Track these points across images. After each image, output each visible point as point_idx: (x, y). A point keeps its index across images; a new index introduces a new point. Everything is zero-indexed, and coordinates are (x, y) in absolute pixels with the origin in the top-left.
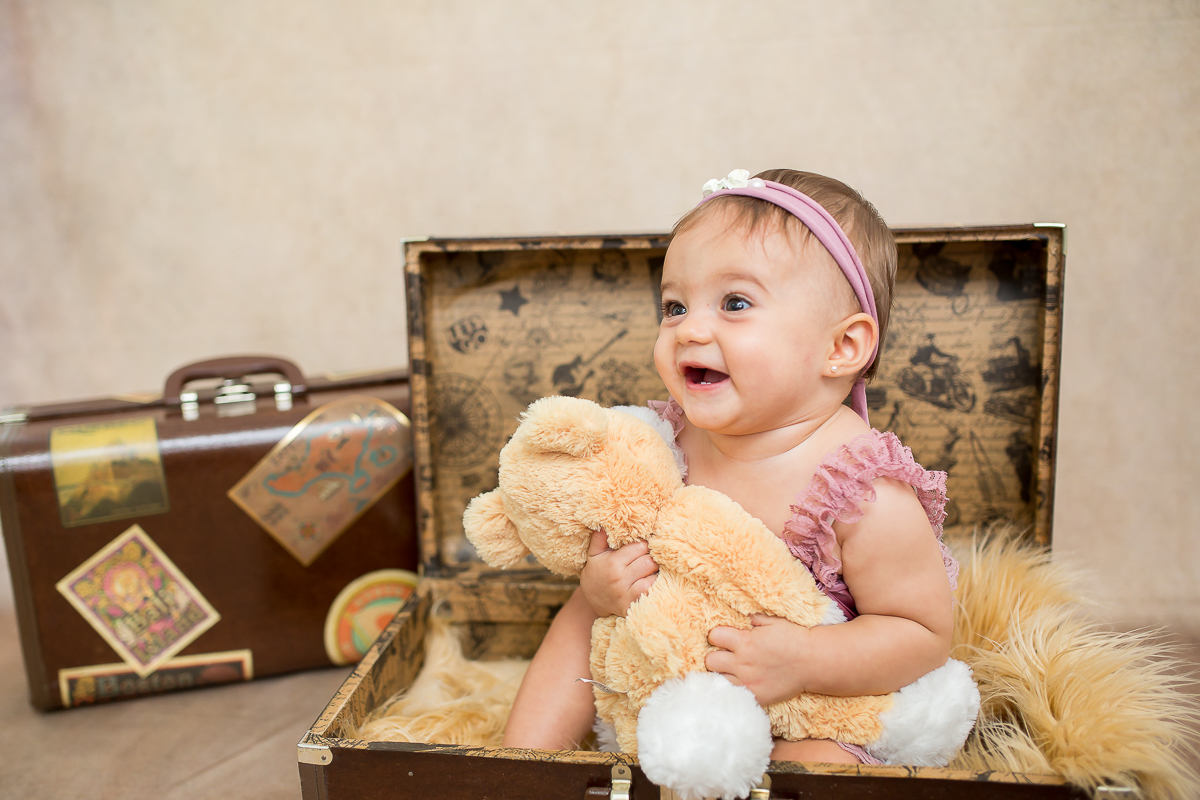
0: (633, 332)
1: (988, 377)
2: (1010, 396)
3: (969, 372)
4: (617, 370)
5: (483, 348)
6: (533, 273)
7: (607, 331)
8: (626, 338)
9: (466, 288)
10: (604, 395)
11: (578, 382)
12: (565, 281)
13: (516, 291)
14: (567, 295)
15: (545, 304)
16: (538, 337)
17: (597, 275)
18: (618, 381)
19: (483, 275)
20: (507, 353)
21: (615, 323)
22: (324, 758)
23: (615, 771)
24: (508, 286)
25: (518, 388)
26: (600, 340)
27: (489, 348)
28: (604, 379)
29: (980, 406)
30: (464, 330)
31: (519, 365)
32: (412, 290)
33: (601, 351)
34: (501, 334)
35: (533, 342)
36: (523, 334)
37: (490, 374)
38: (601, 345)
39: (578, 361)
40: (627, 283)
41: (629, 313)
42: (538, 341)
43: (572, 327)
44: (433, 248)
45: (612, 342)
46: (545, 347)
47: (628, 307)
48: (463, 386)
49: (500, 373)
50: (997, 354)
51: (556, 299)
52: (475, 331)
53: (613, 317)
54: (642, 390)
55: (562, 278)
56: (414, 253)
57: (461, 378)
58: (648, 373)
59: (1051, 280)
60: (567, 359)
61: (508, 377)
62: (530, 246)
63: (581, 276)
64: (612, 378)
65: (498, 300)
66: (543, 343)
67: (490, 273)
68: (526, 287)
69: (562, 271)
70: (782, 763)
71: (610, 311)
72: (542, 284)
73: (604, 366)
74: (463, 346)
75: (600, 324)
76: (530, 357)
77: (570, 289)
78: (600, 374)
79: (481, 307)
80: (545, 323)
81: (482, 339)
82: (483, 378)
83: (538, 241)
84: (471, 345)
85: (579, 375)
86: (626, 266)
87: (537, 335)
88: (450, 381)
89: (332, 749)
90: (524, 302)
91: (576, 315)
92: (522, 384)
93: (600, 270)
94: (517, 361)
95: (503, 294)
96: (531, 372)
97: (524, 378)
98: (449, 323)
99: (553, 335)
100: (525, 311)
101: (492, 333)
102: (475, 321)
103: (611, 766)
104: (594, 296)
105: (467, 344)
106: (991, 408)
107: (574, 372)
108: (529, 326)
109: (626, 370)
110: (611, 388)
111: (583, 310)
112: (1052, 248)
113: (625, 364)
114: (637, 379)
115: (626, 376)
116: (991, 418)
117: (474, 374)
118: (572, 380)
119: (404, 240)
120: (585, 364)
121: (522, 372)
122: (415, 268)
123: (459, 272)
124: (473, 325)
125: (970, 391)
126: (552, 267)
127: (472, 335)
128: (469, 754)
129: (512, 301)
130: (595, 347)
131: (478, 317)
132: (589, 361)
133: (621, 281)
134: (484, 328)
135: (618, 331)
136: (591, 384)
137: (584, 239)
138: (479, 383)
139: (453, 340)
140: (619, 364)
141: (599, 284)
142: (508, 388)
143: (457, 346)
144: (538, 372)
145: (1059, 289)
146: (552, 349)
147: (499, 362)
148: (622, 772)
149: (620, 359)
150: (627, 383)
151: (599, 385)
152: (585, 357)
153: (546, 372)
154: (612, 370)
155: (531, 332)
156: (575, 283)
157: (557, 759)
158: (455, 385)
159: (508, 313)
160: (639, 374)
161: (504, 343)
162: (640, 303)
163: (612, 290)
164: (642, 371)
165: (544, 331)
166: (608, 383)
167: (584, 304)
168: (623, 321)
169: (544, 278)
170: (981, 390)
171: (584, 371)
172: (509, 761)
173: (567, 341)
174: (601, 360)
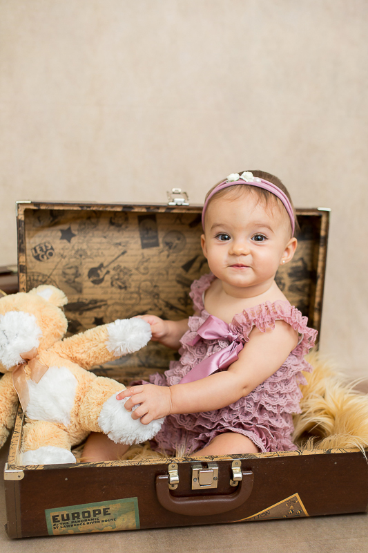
0: (129, 252)
1: (290, 275)
2: (299, 283)
3: (283, 273)
4: (121, 271)
5: (51, 259)
6: (79, 221)
7: (116, 251)
8: (126, 254)
9: (43, 228)
10: (114, 283)
11: (101, 277)
12: (95, 225)
13: (69, 229)
14: (96, 233)
15: (85, 237)
16: (81, 254)
17: (112, 223)
18: (122, 276)
19: (52, 221)
20: (64, 261)
21: (120, 247)
22: (19, 476)
23: (170, 467)
24: (65, 227)
25: (69, 280)
26: (113, 256)
27: (55, 259)
28: (115, 275)
29: (286, 288)
30: (42, 250)
31: (71, 268)
32: (20, 229)
33: (113, 261)
34: (62, 252)
35: (78, 256)
36: (73, 252)
37: (54, 273)
38: (114, 258)
39: (101, 266)
40: (127, 227)
41: (127, 242)
42: (81, 256)
43: (99, 249)
44: (32, 207)
45: (119, 256)
46: (84, 259)
47: (128, 239)
48: (40, 278)
49: (61, 272)
50: (294, 265)
51: (91, 234)
52: (47, 250)
53: (120, 244)
54: (133, 281)
55: (93, 224)
56: (22, 209)
57: (39, 274)
58: (136, 272)
59: (323, 233)
60: (96, 265)
61: (64, 274)
62: (85, 208)
63: (104, 223)
64: (119, 274)
65: (60, 234)
66: (83, 257)
67: (56, 220)
68: (74, 228)
69: (93, 220)
70: (245, 455)
71: (118, 241)
72: (83, 226)
73: (114, 269)
74: (40, 258)
75: (113, 247)
76: (76, 264)
77: (98, 230)
78: (112, 272)
79: (51, 238)
80: (85, 246)
81: (51, 254)
82: (51, 274)
83: (89, 206)
84: (45, 257)
85: (102, 273)
86: (126, 219)
87: (80, 253)
88: (33, 275)
89: (24, 471)
90: (74, 235)
91: (100, 243)
92: (72, 277)
93: (113, 221)
94: (70, 266)
95: (62, 231)
96: (77, 271)
97: (73, 274)
98: (33, 246)
99: (89, 253)
100: (74, 240)
101: (56, 251)
102: (47, 244)
103: (169, 464)
104: (110, 234)
105: (43, 256)
106: (292, 289)
107: (99, 271)
108: (76, 248)
109: (125, 271)
110: (118, 279)
111: (104, 240)
112: (324, 219)
113: (125, 268)
114: (131, 275)
115: (126, 274)
116: (291, 293)
117: (46, 272)
118: (98, 275)
119: (17, 202)
120: (105, 268)
121: (73, 271)
122: (22, 217)
123: (39, 219)
124: (46, 247)
125: (282, 281)
126: (89, 218)
127: (46, 252)
128: (98, 466)
129: (67, 235)
130: (111, 259)
131: (49, 243)
132: (107, 266)
133: (123, 227)
134: (52, 249)
135: (122, 251)
136: (108, 278)
137: (113, 206)
138: (49, 277)
139: (35, 255)
140: (122, 267)
141: (112, 227)
142: (64, 279)
143: (37, 258)
144: (80, 271)
145: (326, 237)
146: (88, 260)
147: (60, 266)
148: (173, 467)
149: (123, 265)
150: (126, 277)
151: (111, 278)
152: (105, 264)
153: (85, 271)
154: (119, 270)
155: (77, 251)
156: (100, 227)
157: (142, 464)
158: (36, 278)
159: (65, 241)
160: (132, 272)
161: (63, 256)
162: (133, 237)
163: (119, 231)
164: (134, 271)
165: (84, 251)
166: (116, 277)
167: (105, 237)
168: (124, 246)
169: (84, 224)
170: (287, 281)
171: (104, 271)
172: (119, 467)
173: (96, 256)
174: (113, 265)
